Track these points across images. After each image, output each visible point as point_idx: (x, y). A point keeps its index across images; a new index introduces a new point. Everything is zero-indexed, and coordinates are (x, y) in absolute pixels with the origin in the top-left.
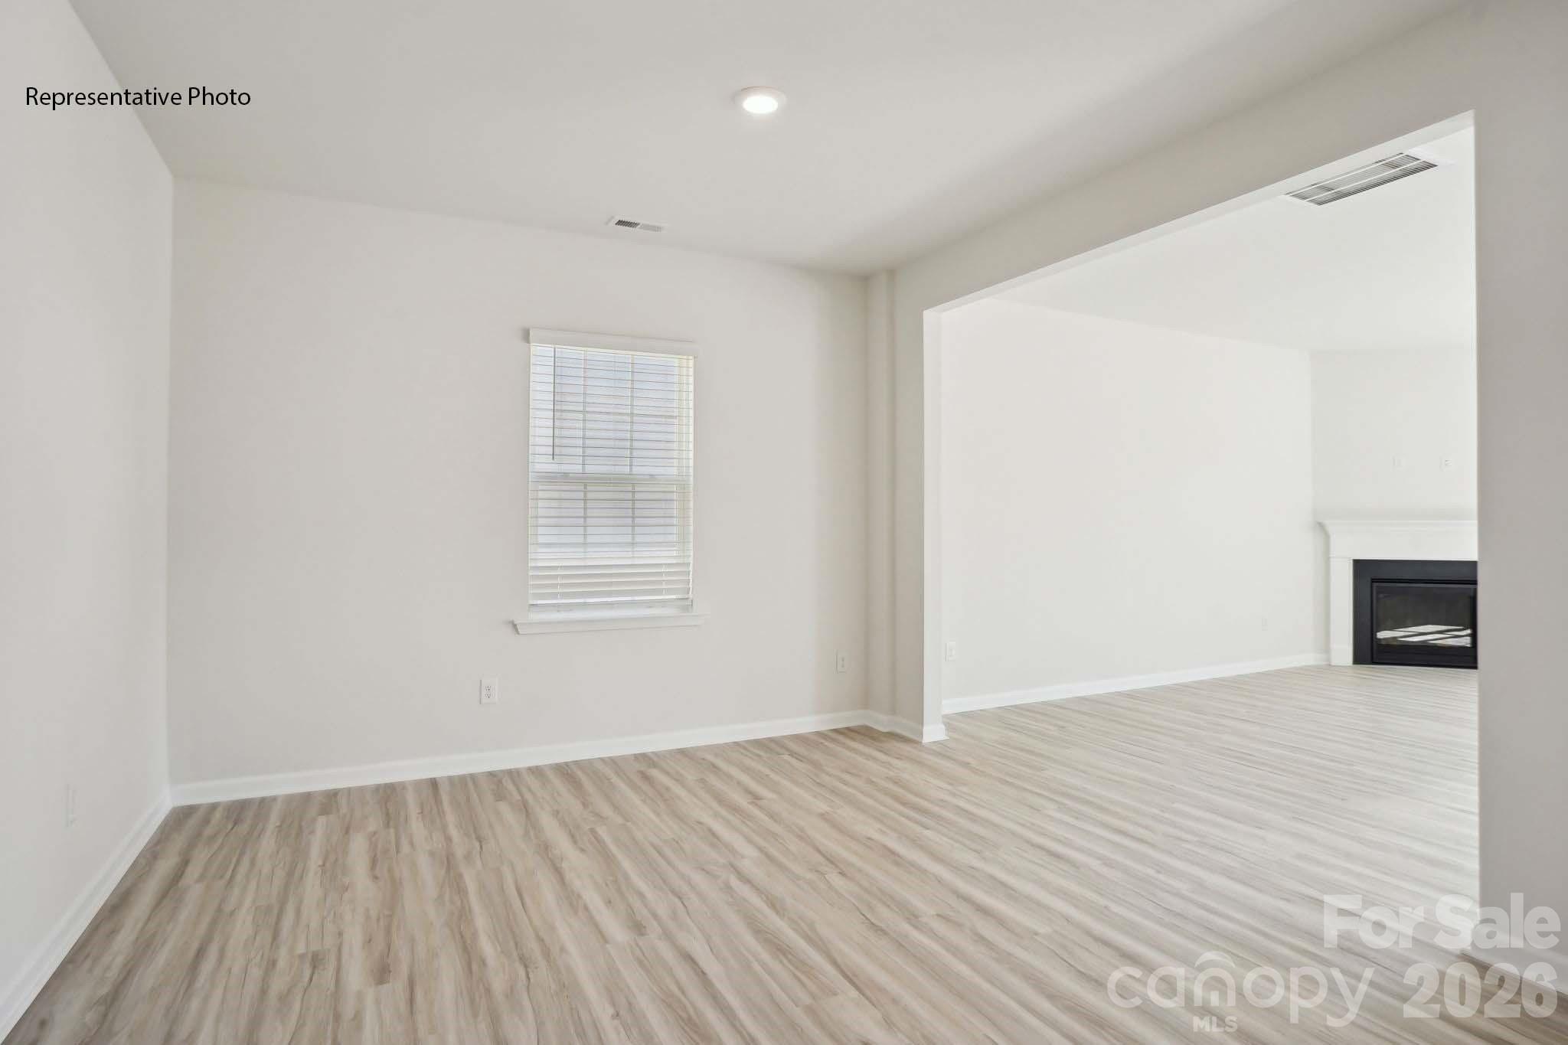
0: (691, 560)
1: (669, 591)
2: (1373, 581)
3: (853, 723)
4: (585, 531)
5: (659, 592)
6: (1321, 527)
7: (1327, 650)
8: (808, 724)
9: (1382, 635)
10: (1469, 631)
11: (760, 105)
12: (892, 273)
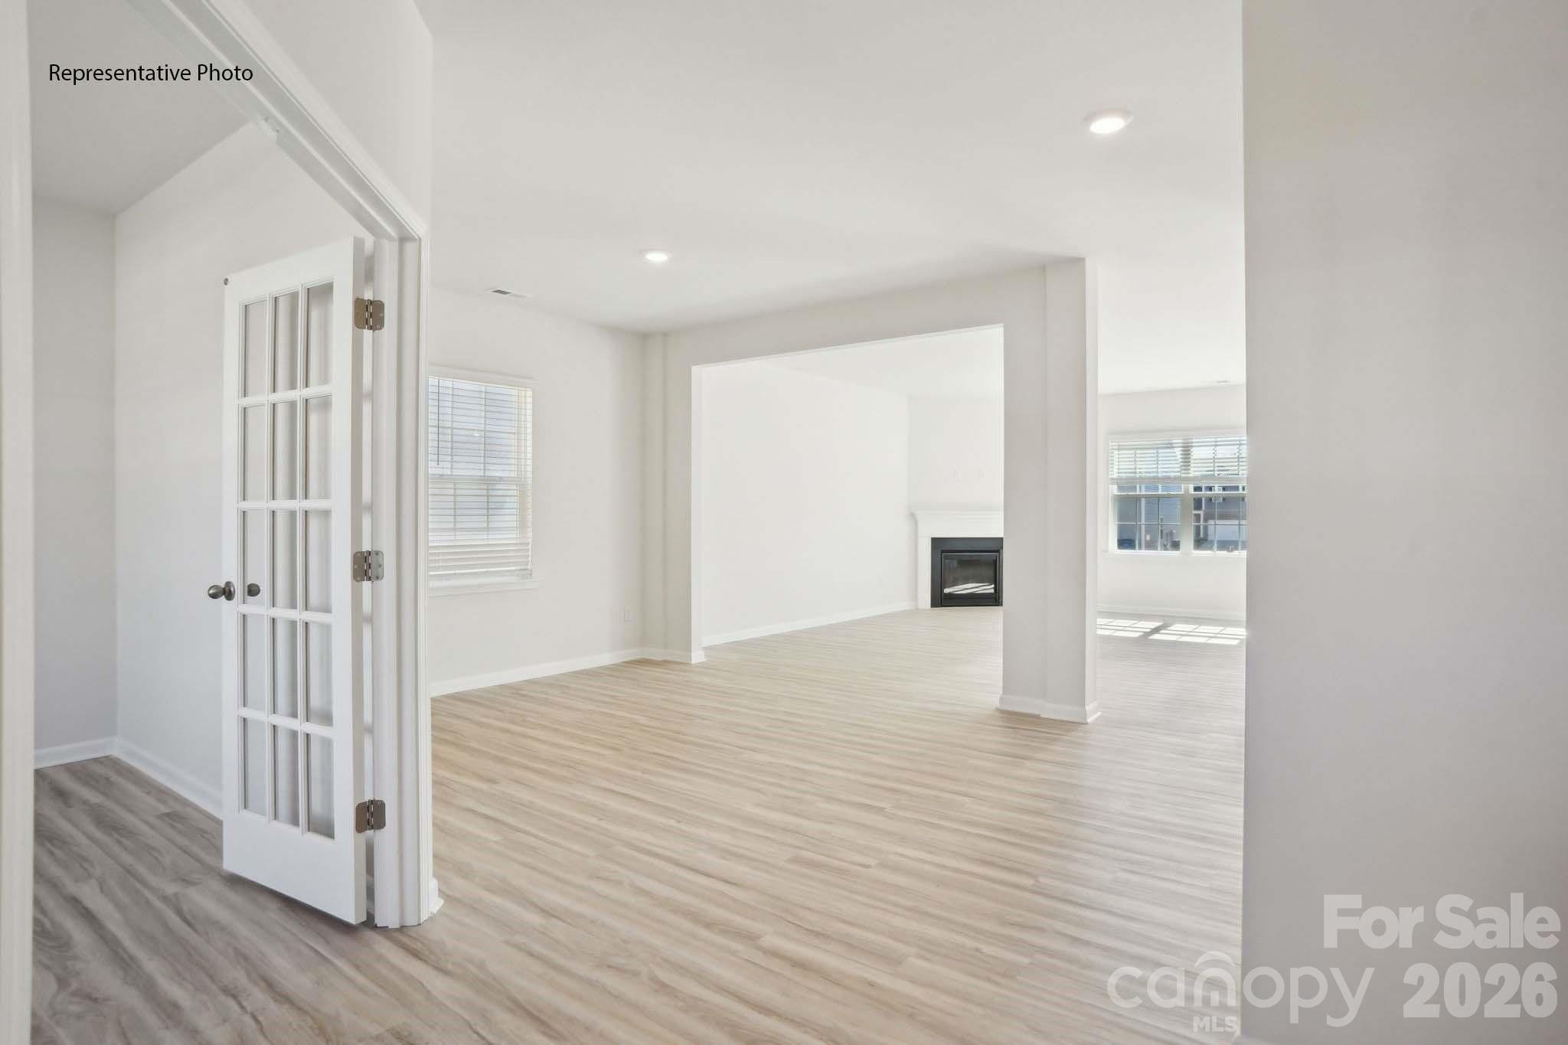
0: (530, 540)
1: (515, 564)
2: (943, 552)
3: (638, 657)
4: (455, 519)
5: (508, 564)
6: (912, 516)
7: (915, 598)
8: (605, 658)
9: (947, 591)
10: (993, 586)
11: (657, 258)
12: (665, 335)
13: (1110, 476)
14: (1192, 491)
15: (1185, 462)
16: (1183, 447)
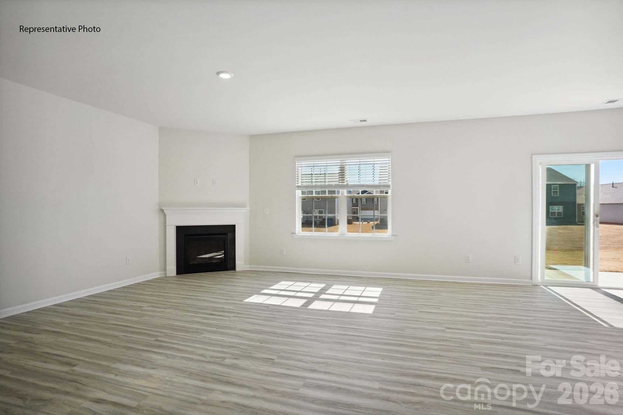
2: (186, 236)
6: (162, 211)
7: (165, 269)
13: (297, 184)
14: (346, 194)
15: (341, 175)
16: (340, 165)
